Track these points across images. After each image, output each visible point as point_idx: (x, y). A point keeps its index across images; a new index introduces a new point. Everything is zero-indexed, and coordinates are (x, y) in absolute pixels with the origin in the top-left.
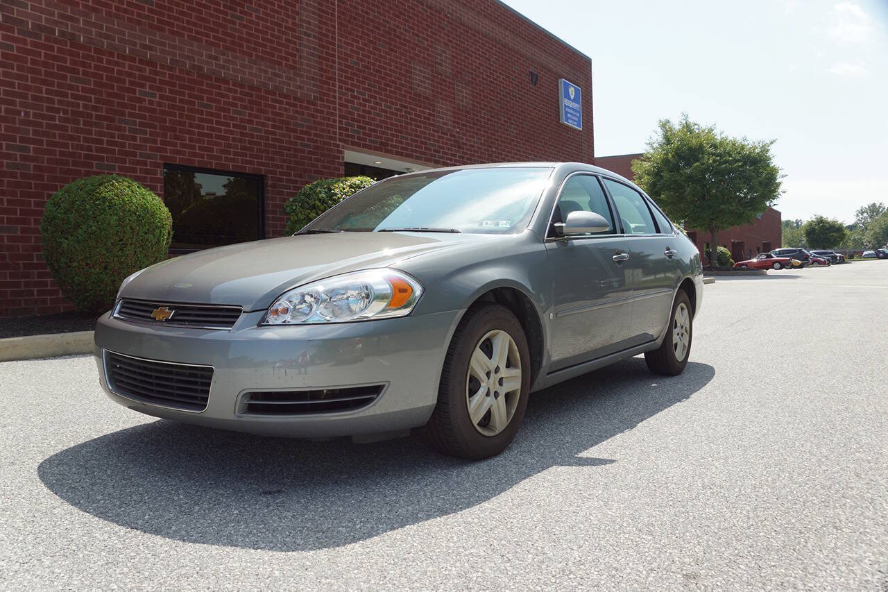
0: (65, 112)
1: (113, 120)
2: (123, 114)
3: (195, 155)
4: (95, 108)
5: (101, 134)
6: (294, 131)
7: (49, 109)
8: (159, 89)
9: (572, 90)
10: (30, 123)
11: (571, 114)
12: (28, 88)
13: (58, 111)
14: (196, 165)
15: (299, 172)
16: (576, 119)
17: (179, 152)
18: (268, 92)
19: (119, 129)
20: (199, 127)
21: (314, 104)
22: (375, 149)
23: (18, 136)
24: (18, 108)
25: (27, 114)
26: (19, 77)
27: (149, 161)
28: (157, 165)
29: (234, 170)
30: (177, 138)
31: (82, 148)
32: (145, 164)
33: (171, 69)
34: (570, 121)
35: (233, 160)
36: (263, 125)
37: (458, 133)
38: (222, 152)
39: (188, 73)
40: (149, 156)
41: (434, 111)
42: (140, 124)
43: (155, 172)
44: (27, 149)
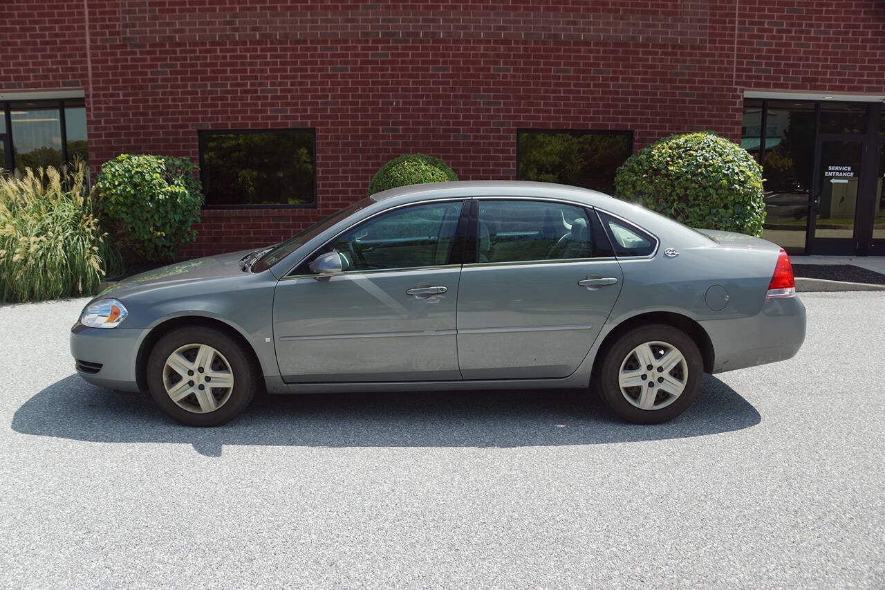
0: (428, 97)
1: (469, 97)
2: (478, 90)
3: (550, 118)
4: (453, 90)
5: (457, 110)
6: (671, 81)
7: (415, 97)
8: (514, 63)
10: (399, 110)
12: (398, 83)
13: (421, 97)
14: (551, 127)
15: (677, 124)
17: (533, 118)
18: (637, 45)
19: (474, 104)
20: (554, 91)
21: (699, 48)
22: (774, 87)
23: (391, 121)
24: (391, 100)
25: (398, 103)
26: (392, 76)
27: (502, 128)
28: (510, 131)
29: (593, 129)
30: (530, 104)
31: (441, 124)
32: (498, 130)
33: (525, 42)
36: (631, 80)
38: (580, 112)
39: (544, 43)
40: (502, 124)
42: (495, 97)
43: (508, 138)
44: (397, 130)
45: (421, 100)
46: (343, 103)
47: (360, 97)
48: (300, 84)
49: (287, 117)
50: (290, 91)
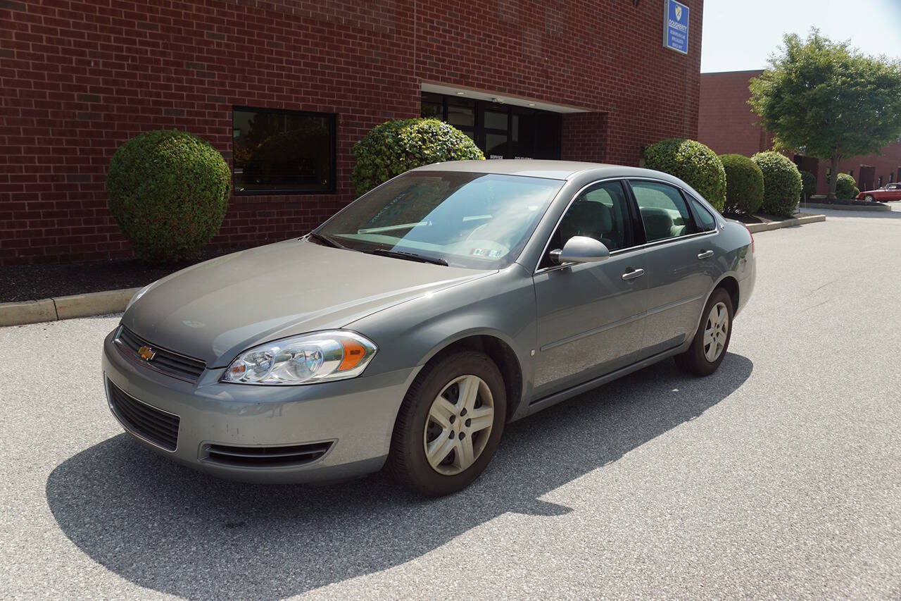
0: (134, 59)
1: (180, 65)
2: (191, 58)
3: (264, 96)
4: (163, 54)
5: (169, 79)
6: (368, 66)
7: (118, 57)
8: (227, 30)
9: (678, 11)
10: (99, 73)
11: (675, 37)
12: (97, 37)
13: (126, 58)
14: (266, 106)
15: (373, 109)
16: (681, 42)
17: (249, 94)
18: (340, 27)
19: (187, 73)
20: (267, 67)
21: (390, 37)
22: (454, 83)
23: (89, 86)
24: (88, 58)
25: (96, 64)
26: (88, 27)
27: (217, 104)
28: (226, 108)
29: (304, 110)
30: (245, 79)
31: (150, 94)
32: (213, 107)
33: (239, 8)
34: (674, 44)
35: (304, 100)
36: (335, 61)
37: (547, 61)
38: (292, 91)
39: (258, 12)
40: (217, 100)
41: (520, 39)
42: (209, 67)
43: (223, 116)
44: (98, 99)
45: (126, 63)
46: (21, 55)
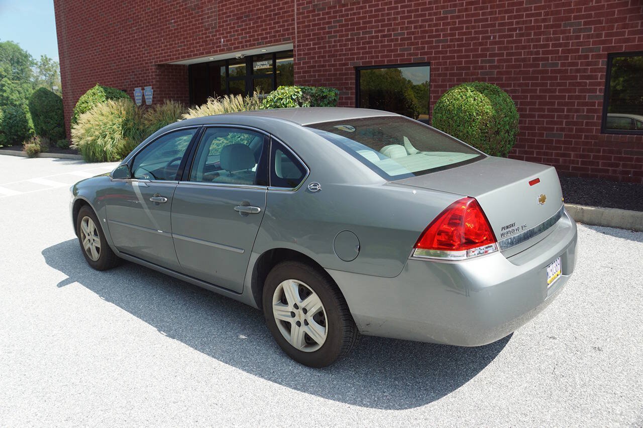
0: (521, 29)
1: (559, 26)
2: (569, 18)
4: (544, 20)
5: (547, 40)
7: (509, 30)
10: (495, 43)
12: (496, 19)
13: (515, 29)
17: (626, 40)
23: (488, 53)
24: (489, 34)
25: (494, 37)
26: (491, 13)
27: (590, 54)
28: (599, 56)
30: (625, 26)
31: (531, 53)
32: (587, 57)
40: (591, 50)
42: (586, 23)
43: (596, 63)
44: (493, 61)
45: (515, 33)
46: (451, 40)
47: (465, 34)
48: (421, 27)
49: (410, 55)
50: (413, 33)
